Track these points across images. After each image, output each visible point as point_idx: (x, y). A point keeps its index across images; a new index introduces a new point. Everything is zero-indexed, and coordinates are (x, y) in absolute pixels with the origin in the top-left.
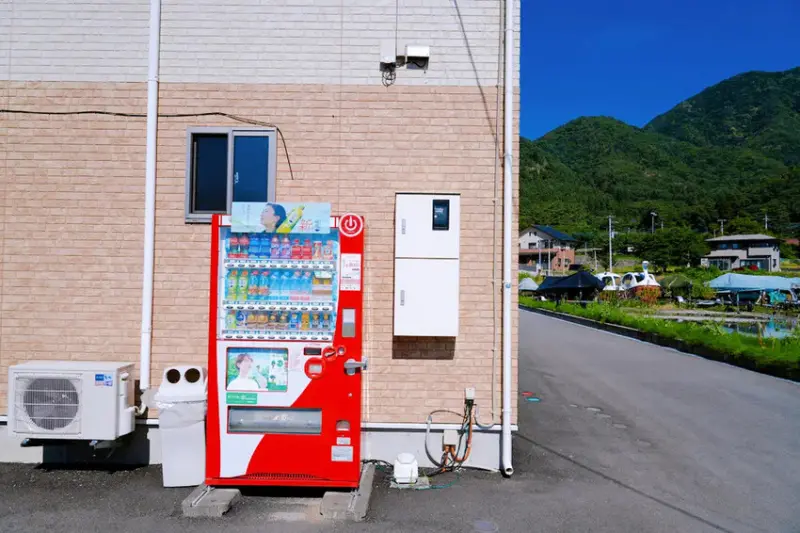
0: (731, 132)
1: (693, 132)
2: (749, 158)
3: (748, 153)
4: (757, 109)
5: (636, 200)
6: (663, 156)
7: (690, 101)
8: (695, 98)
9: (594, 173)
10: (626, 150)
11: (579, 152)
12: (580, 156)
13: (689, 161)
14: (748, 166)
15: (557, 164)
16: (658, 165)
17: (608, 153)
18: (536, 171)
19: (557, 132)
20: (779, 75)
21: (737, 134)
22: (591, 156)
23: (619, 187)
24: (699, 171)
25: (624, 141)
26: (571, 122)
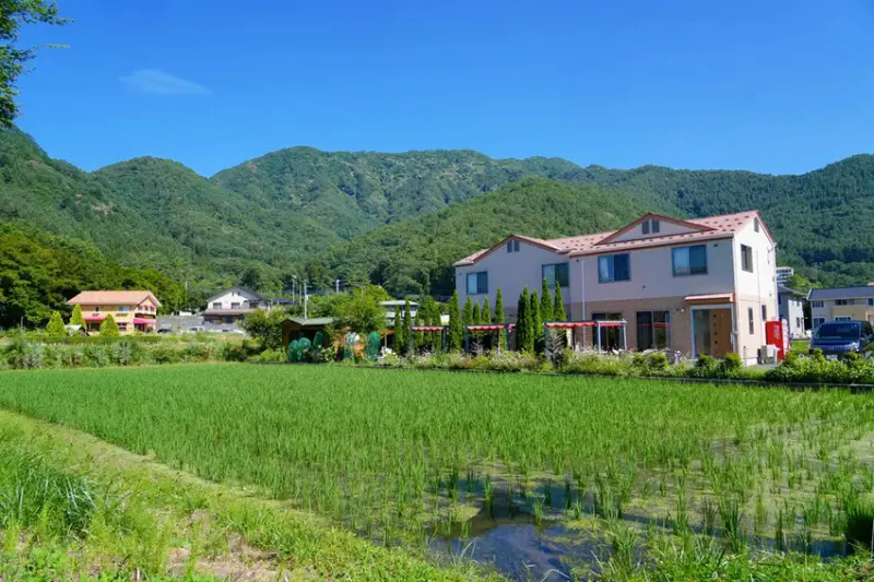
0: (290, 199)
1: (259, 194)
2: (310, 226)
3: (309, 220)
4: (311, 181)
5: (216, 256)
6: (237, 214)
7: (255, 161)
8: (259, 160)
9: (167, 222)
10: (200, 201)
11: (147, 196)
12: (149, 201)
13: (260, 221)
14: (310, 232)
15: (124, 207)
16: (231, 221)
17: (181, 202)
18: (102, 212)
19: (118, 168)
20: (328, 155)
21: (296, 201)
22: (162, 202)
23: (198, 240)
24: (270, 233)
25: (197, 191)
26: (136, 160)
